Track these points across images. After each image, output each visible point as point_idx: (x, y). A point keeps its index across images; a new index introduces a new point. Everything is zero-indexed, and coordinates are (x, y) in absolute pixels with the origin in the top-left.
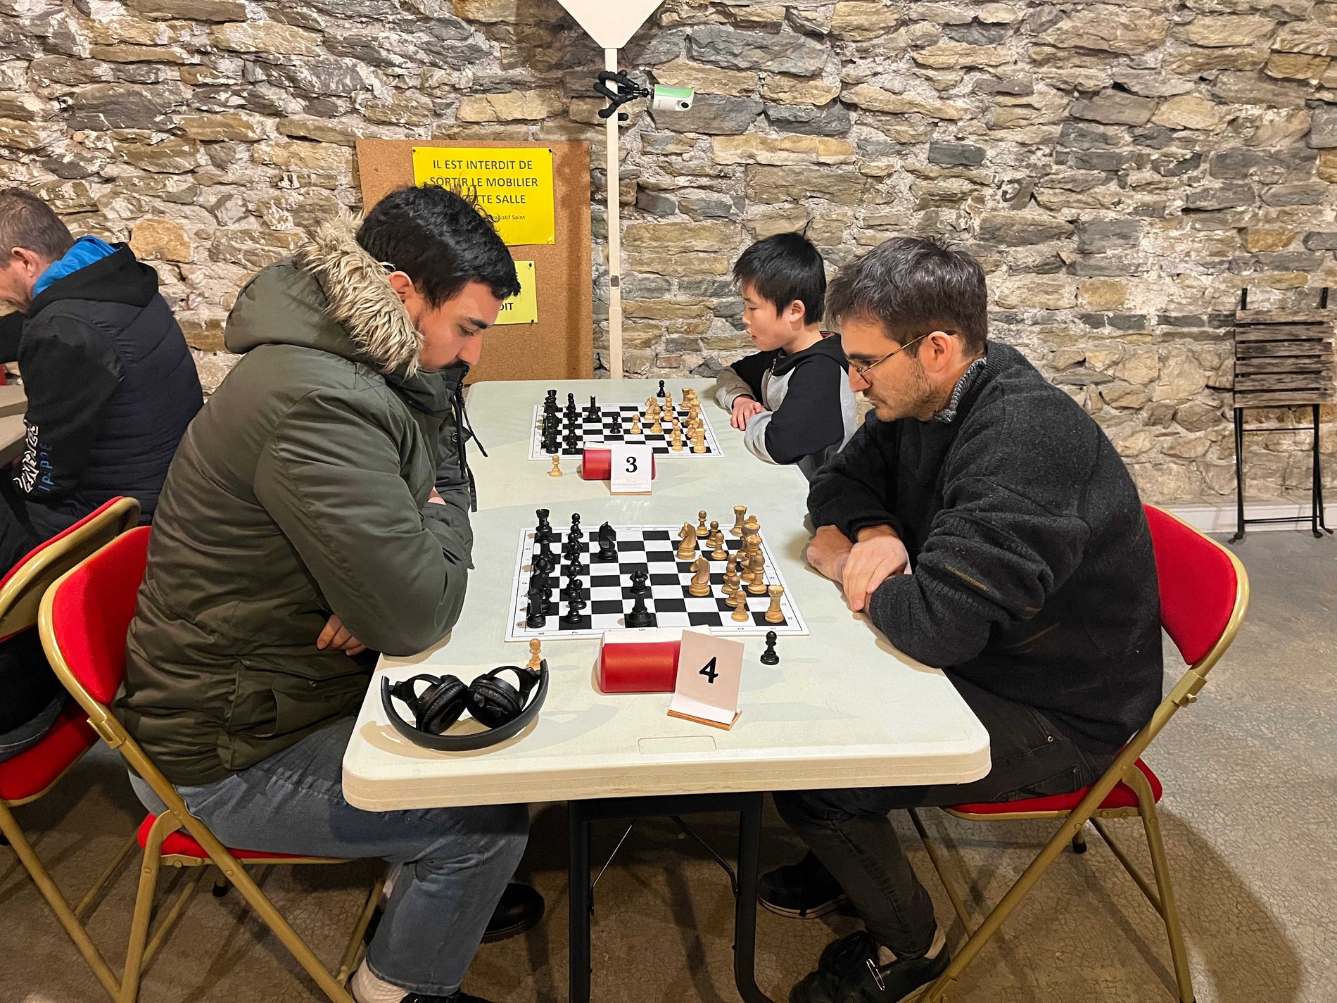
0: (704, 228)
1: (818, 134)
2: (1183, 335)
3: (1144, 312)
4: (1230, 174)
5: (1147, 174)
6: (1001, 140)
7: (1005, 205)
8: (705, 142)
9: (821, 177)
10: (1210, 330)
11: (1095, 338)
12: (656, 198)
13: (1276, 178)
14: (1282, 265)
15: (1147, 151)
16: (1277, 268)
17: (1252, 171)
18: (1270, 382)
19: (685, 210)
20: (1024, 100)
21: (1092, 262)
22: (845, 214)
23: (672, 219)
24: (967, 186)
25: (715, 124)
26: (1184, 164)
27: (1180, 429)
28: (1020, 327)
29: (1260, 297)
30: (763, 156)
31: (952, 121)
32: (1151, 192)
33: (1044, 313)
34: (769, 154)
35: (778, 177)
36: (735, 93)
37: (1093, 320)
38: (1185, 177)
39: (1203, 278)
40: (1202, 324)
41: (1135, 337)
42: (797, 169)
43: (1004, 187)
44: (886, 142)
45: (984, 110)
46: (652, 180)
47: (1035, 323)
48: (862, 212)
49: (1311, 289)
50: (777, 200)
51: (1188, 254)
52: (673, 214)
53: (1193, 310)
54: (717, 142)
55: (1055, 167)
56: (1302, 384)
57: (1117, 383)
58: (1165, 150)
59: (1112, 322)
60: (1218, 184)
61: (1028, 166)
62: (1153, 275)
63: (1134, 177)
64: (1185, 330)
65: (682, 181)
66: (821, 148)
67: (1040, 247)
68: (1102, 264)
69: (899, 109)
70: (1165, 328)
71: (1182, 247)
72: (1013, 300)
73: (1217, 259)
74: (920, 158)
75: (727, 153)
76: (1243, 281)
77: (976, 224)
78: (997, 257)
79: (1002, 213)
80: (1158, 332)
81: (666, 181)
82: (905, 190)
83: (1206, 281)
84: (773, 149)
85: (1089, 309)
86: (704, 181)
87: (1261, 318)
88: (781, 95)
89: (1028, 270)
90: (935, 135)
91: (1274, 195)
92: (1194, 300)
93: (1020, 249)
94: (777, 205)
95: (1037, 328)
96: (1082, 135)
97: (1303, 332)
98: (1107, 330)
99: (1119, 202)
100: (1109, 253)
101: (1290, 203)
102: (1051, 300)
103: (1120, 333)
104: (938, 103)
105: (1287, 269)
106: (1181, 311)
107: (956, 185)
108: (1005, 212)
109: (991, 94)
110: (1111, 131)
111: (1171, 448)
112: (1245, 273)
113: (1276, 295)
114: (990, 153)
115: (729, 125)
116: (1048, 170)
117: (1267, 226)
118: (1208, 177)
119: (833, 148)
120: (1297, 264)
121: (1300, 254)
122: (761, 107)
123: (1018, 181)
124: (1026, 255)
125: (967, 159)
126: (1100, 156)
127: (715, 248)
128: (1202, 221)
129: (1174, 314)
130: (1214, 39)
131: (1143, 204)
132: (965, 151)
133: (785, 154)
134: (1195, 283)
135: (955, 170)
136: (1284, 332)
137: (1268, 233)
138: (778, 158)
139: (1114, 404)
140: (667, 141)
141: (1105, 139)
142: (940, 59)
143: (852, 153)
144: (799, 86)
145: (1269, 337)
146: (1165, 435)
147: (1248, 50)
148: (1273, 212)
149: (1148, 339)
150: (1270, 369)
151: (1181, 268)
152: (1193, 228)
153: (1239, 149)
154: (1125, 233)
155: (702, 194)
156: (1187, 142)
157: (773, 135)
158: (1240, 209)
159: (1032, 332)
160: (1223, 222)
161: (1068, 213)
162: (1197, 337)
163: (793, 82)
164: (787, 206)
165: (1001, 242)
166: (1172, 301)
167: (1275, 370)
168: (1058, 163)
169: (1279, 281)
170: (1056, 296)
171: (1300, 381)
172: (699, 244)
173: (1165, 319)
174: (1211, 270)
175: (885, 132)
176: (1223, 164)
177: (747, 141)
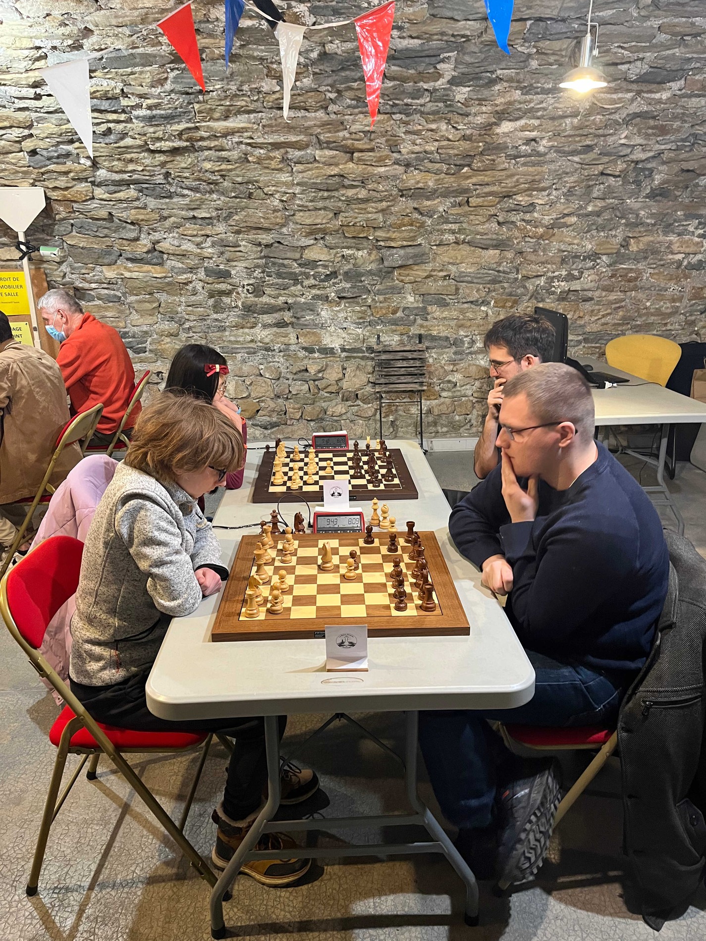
0: (109, 307)
1: (150, 264)
2: (355, 358)
3: (333, 346)
4: (354, 281)
5: (312, 281)
6: (236, 266)
7: (251, 295)
8: (98, 268)
9: (158, 283)
10: (367, 355)
11: (313, 359)
12: (84, 294)
13: (375, 282)
14: (395, 323)
15: (308, 271)
16: (392, 325)
17: (363, 279)
18: (393, 379)
19: (99, 299)
20: (238, 249)
21: (301, 322)
22: (175, 300)
23: (95, 303)
24: (230, 287)
25: (100, 260)
26: (328, 277)
27: (360, 403)
28: (273, 353)
29: (387, 338)
30: (127, 274)
31: (211, 258)
32: (319, 289)
33: (283, 346)
34: (130, 274)
35: (137, 284)
36: (104, 247)
37: (310, 350)
38: (331, 282)
39: (358, 330)
40: (363, 352)
41: (332, 358)
42: (145, 280)
43: (246, 287)
44: (182, 268)
45: (222, 253)
46: (80, 285)
47: (280, 351)
48: (183, 299)
49: (413, 334)
50: (141, 294)
51: (346, 318)
52: (94, 300)
53: (358, 345)
54: (104, 268)
55: (267, 278)
56: (410, 380)
57: (324, 380)
58: (316, 270)
59: (319, 351)
60: (348, 285)
61: (254, 278)
62: (332, 329)
63: (306, 283)
64: (355, 355)
65: (93, 286)
66: (153, 270)
67: (274, 315)
68: (306, 323)
69: (182, 253)
70: (344, 354)
71: (341, 315)
72: (267, 340)
73: (361, 321)
74: (202, 274)
75: (110, 273)
76: (377, 331)
77: (240, 304)
78: (254, 320)
79: (251, 299)
80: (342, 356)
81: (86, 285)
82: (201, 289)
83: (360, 331)
84: (131, 271)
85: (305, 345)
86: (105, 286)
87: (387, 349)
88: (125, 248)
89: (270, 326)
90: (205, 264)
91: (378, 290)
92: (356, 341)
93: (264, 316)
94: (141, 296)
95: (282, 354)
96: (274, 264)
97: (410, 355)
98: (316, 355)
99: (303, 294)
100: (308, 318)
101: (388, 293)
102: (286, 340)
103: (323, 356)
104: (199, 251)
105: (398, 325)
106: (351, 345)
107: (223, 287)
108: (252, 299)
109: (221, 246)
110: (286, 262)
111: (357, 412)
112: (378, 327)
113: (397, 338)
114: (233, 272)
115: (106, 261)
116: (263, 280)
117: (381, 305)
118: (343, 282)
119: (159, 271)
120: (401, 323)
121: (402, 318)
122: (119, 253)
123: (251, 285)
124: (268, 319)
125: (224, 275)
126: (285, 273)
127: (117, 316)
128: (348, 303)
129: (347, 347)
130: (308, 221)
131: (315, 295)
132: (220, 271)
133: (137, 274)
134: (354, 332)
135: (220, 279)
136: (399, 356)
137: (381, 308)
138: (135, 275)
139: (325, 391)
140: (81, 268)
141: (284, 265)
142: (190, 232)
143: (169, 272)
144: (132, 244)
145: (392, 358)
146: (353, 406)
147: (328, 225)
148: (381, 298)
149: (338, 359)
150: (393, 373)
151: (345, 325)
152: (345, 306)
153: (351, 269)
154: (312, 309)
155: (106, 291)
156: (325, 267)
157: (130, 265)
158: (365, 297)
159: (280, 356)
160: (358, 303)
161: (282, 299)
162: (362, 358)
163: (129, 242)
164: (147, 296)
165: (254, 313)
166: (345, 341)
167: (396, 373)
168: (268, 276)
169: (395, 331)
170: (287, 338)
171: (409, 379)
172: (109, 314)
173: (343, 350)
174: (360, 326)
175: (182, 263)
176: (347, 276)
177: (118, 268)
